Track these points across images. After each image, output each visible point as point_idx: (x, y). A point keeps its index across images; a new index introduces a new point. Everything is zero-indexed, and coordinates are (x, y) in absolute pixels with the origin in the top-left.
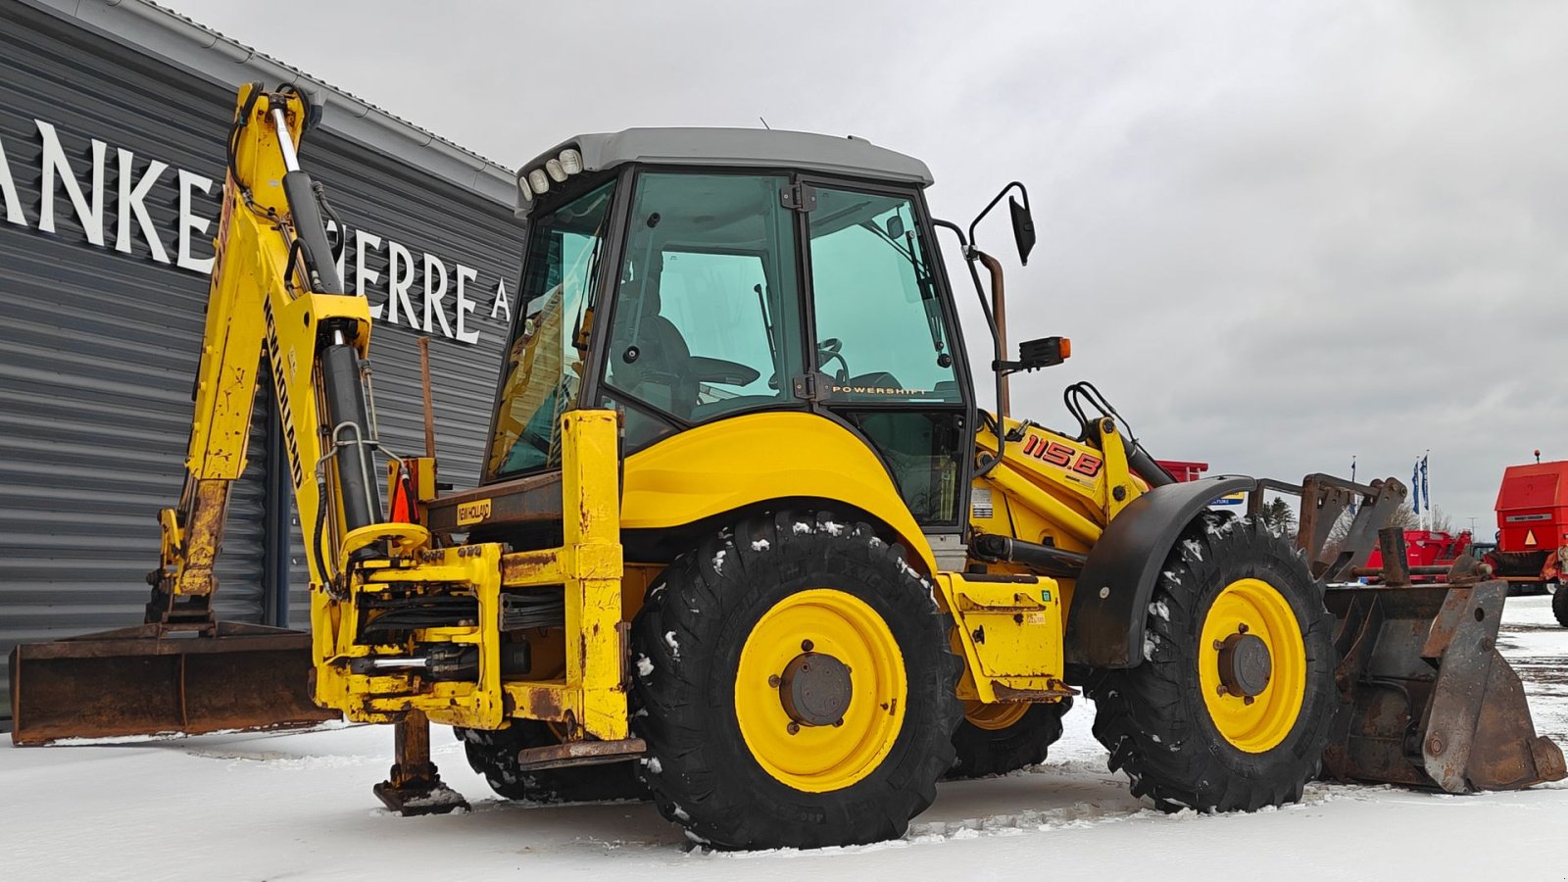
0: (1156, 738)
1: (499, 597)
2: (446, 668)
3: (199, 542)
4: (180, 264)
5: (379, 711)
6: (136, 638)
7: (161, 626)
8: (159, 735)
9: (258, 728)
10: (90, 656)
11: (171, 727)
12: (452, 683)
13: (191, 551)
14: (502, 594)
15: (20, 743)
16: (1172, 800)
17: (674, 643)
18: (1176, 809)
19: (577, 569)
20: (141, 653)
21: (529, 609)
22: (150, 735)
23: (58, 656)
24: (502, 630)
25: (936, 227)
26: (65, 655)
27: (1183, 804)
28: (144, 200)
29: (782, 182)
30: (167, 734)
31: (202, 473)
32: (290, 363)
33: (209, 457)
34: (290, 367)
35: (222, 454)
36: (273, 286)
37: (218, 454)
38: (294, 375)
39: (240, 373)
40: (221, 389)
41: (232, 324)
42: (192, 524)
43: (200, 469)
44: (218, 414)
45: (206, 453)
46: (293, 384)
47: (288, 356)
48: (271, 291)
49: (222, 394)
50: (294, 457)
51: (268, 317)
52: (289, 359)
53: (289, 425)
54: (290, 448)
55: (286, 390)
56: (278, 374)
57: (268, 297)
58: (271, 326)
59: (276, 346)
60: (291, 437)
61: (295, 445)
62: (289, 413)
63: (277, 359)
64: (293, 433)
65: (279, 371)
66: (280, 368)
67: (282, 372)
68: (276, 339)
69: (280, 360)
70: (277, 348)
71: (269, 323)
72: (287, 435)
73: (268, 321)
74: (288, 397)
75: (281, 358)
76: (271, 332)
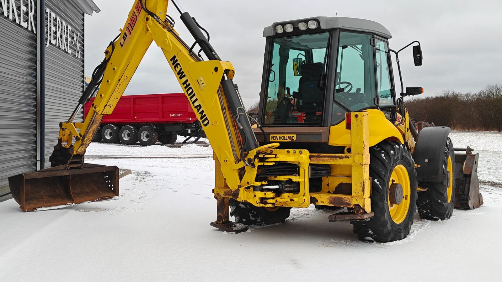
0: (439, 201)
1: (309, 167)
2: (289, 189)
3: (89, 136)
4: (21, 24)
5: (270, 203)
6: (58, 170)
7: (68, 165)
8: (68, 205)
9: (96, 200)
10: (43, 177)
11: (70, 201)
12: (288, 193)
13: (86, 139)
14: (310, 166)
15: (26, 211)
16: (435, 217)
17: (378, 183)
18: (437, 220)
19: (363, 162)
20: (59, 175)
21: (324, 171)
22: (65, 205)
23: (34, 177)
24: (309, 177)
25: (391, 52)
26: (36, 177)
27: (438, 218)
29: (370, 37)
30: (70, 204)
31: (102, 112)
32: (198, 83)
33: (106, 107)
34: (199, 84)
35: (110, 106)
36: (180, 53)
37: (109, 106)
38: (203, 87)
39: (126, 78)
40: (119, 83)
41: (131, 61)
42: (89, 129)
43: (101, 111)
44: (114, 92)
45: (106, 105)
46: (201, 90)
47: (197, 80)
48: (179, 55)
49: (119, 85)
50: (202, 115)
51: (175, 64)
52: (198, 81)
53: (196, 104)
54: (198, 112)
55: (193, 91)
56: (185, 85)
57: (175, 57)
58: (178, 67)
59: (183, 75)
60: (198, 108)
61: (203, 111)
62: (196, 100)
63: (184, 79)
64: (201, 107)
65: (186, 84)
66: (187, 83)
67: (189, 84)
68: (183, 72)
69: (187, 81)
70: (185, 76)
71: (176, 66)
72: (195, 107)
73: (174, 65)
74: (196, 94)
75: (188, 80)
76: (178, 70)
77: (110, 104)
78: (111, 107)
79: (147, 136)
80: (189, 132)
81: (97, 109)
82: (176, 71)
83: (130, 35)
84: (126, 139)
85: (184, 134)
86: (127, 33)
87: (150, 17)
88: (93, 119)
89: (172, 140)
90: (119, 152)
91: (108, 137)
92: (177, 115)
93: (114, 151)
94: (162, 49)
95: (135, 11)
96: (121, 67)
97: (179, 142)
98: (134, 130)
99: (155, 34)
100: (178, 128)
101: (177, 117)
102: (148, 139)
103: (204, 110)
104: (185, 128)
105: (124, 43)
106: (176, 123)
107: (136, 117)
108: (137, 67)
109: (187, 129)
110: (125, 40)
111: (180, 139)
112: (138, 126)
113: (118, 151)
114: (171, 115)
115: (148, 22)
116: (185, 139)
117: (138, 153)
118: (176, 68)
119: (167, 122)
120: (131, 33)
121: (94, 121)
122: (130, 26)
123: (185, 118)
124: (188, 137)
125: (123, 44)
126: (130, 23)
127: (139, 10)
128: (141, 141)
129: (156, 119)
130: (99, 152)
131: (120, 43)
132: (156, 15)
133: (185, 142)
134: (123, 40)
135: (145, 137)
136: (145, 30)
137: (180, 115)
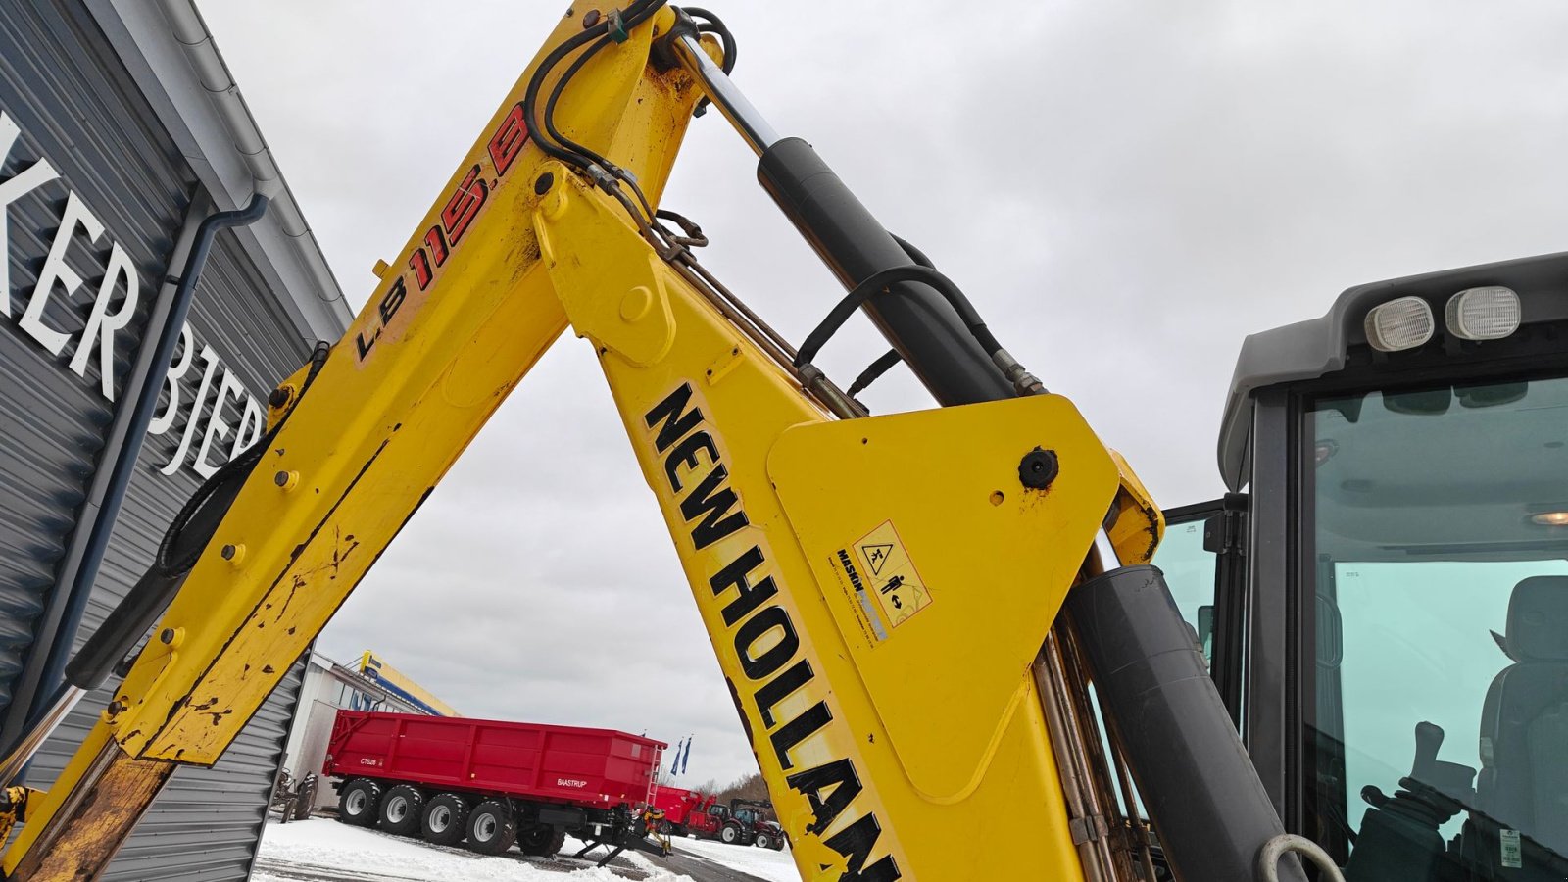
4: (22, 324)
28: (9, 207)
31: (149, 744)
32: (854, 577)
33: (183, 710)
34: (859, 587)
35: (214, 708)
36: (730, 368)
37: (205, 707)
38: (894, 614)
39: (346, 546)
40: (293, 571)
41: (397, 440)
42: (53, 845)
43: (147, 732)
44: (254, 622)
45: (184, 701)
46: (873, 637)
47: (842, 554)
48: (714, 379)
49: (288, 582)
50: (855, 865)
51: (678, 443)
52: (847, 563)
53: (811, 753)
54: (817, 829)
55: (790, 644)
56: (732, 593)
57: (684, 393)
58: (693, 464)
59: (724, 517)
60: (825, 793)
61: (867, 830)
62: (818, 716)
63: (729, 549)
64: (851, 788)
65: (742, 586)
66: (753, 579)
67: (768, 588)
68: (729, 497)
69: (753, 558)
70: (739, 521)
71: (686, 453)
72: (793, 782)
73: (670, 450)
74: (815, 667)
75: (765, 552)
76: (691, 479)
77: (214, 701)
78: (217, 717)
79: (490, 828)
80: (598, 833)
81: (120, 718)
82: (677, 487)
83: (423, 289)
84: (437, 828)
85: (583, 834)
86: (411, 280)
87: (562, 171)
88: (89, 784)
89: (551, 848)
90: (402, 867)
91: (394, 819)
92: (576, 783)
93: (392, 861)
94: (601, 352)
95: (486, 160)
96: (330, 474)
97: (565, 853)
98: (461, 808)
99: (576, 261)
100: (572, 817)
101: (575, 788)
102: (491, 835)
103: (882, 822)
104: (589, 821)
105: (379, 333)
106: (567, 804)
107: (473, 776)
108: (431, 490)
109: (593, 824)
110: (386, 320)
111: (572, 844)
112: (474, 799)
113: (403, 864)
114: (561, 782)
115: (548, 200)
116: (583, 846)
117: (454, 875)
118: (682, 468)
119: (549, 798)
120: (430, 276)
121: (93, 793)
122: (435, 240)
123: (592, 794)
124: (590, 842)
125: (372, 342)
126: (438, 228)
127: (504, 154)
128: (473, 838)
129: (522, 788)
130: (353, 858)
131: (360, 340)
132: (599, 161)
133: (580, 855)
134: (377, 320)
135: (484, 831)
136: (518, 258)
137: (583, 783)
